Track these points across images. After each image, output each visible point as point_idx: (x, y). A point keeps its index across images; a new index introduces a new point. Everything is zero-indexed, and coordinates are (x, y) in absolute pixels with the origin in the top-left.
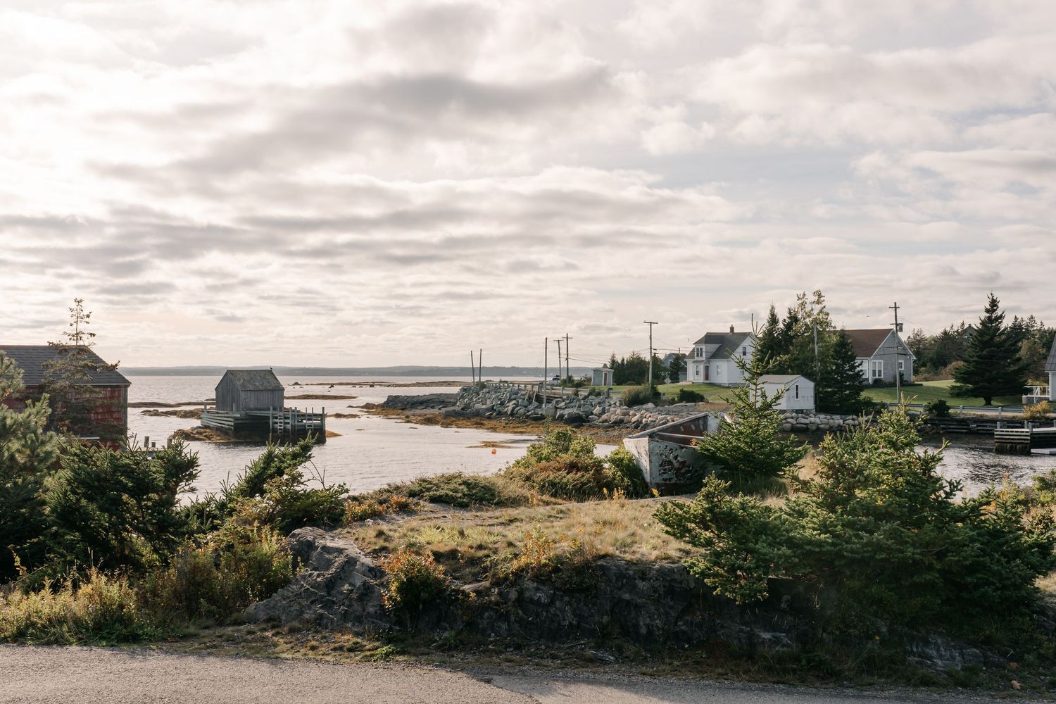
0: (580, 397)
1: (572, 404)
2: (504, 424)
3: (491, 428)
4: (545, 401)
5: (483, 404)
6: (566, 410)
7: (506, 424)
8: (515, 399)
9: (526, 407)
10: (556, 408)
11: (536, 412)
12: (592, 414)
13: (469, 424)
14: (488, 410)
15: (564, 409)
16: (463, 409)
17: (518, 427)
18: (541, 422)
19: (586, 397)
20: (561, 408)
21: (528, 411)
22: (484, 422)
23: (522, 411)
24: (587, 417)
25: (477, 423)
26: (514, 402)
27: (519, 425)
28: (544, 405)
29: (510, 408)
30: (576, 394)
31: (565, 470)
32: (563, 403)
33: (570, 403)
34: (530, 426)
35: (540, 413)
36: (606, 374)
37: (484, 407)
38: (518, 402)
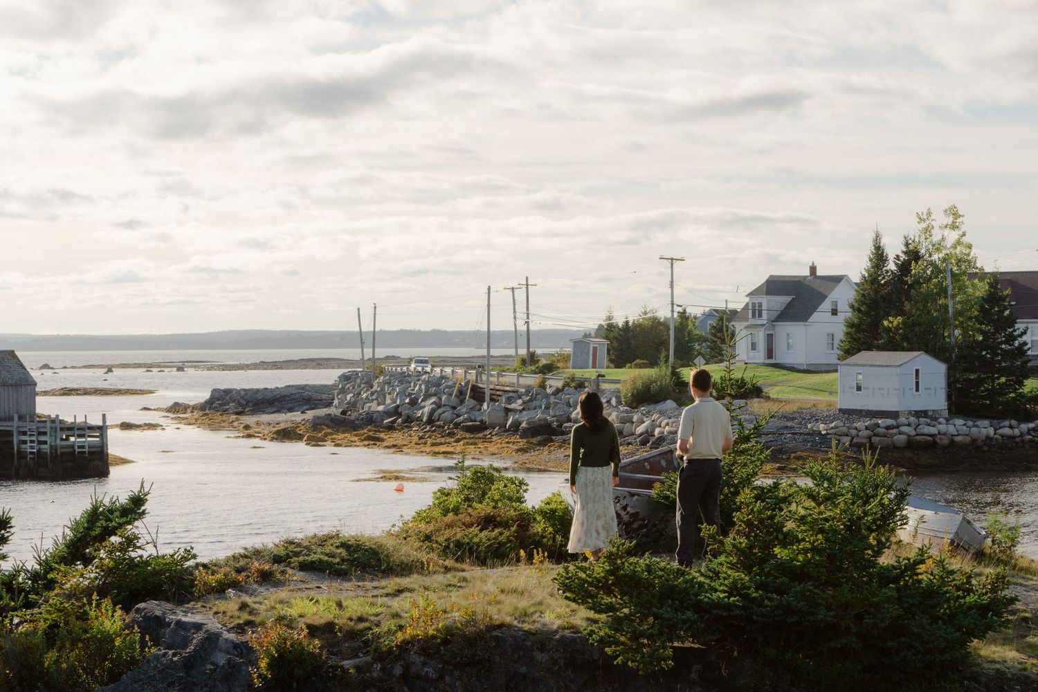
0: (549, 391)
1: (535, 403)
2: (416, 439)
3: (394, 446)
4: (487, 397)
5: (379, 404)
6: (524, 413)
7: (421, 438)
8: (435, 395)
9: (454, 408)
10: (507, 411)
11: (473, 417)
12: (569, 420)
13: (356, 438)
14: (388, 414)
15: (521, 411)
16: (344, 413)
17: (441, 444)
18: (481, 435)
19: (558, 391)
20: (514, 411)
21: (458, 416)
22: (382, 435)
23: (447, 415)
24: (560, 426)
25: (369, 438)
26: (433, 399)
27: (443, 440)
28: (485, 406)
29: (427, 410)
30: (543, 386)
31: (477, 526)
32: (520, 401)
33: (530, 400)
34: (462, 443)
35: (479, 419)
36: (595, 349)
37: (381, 408)
38: (440, 399)
